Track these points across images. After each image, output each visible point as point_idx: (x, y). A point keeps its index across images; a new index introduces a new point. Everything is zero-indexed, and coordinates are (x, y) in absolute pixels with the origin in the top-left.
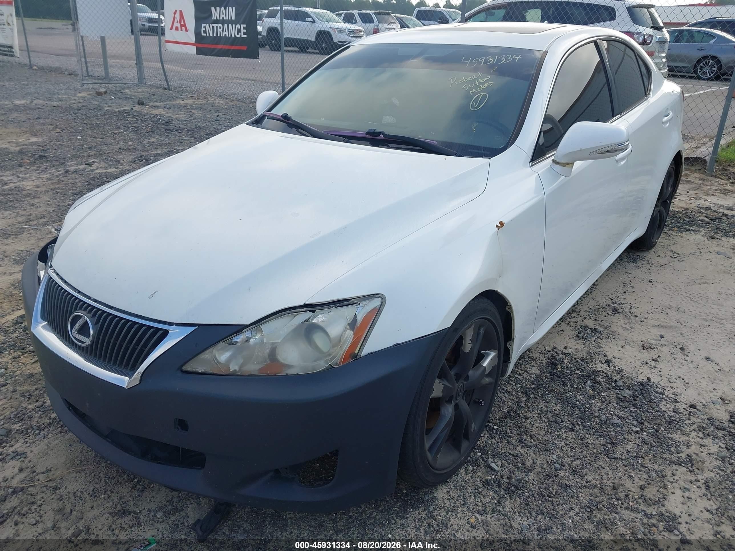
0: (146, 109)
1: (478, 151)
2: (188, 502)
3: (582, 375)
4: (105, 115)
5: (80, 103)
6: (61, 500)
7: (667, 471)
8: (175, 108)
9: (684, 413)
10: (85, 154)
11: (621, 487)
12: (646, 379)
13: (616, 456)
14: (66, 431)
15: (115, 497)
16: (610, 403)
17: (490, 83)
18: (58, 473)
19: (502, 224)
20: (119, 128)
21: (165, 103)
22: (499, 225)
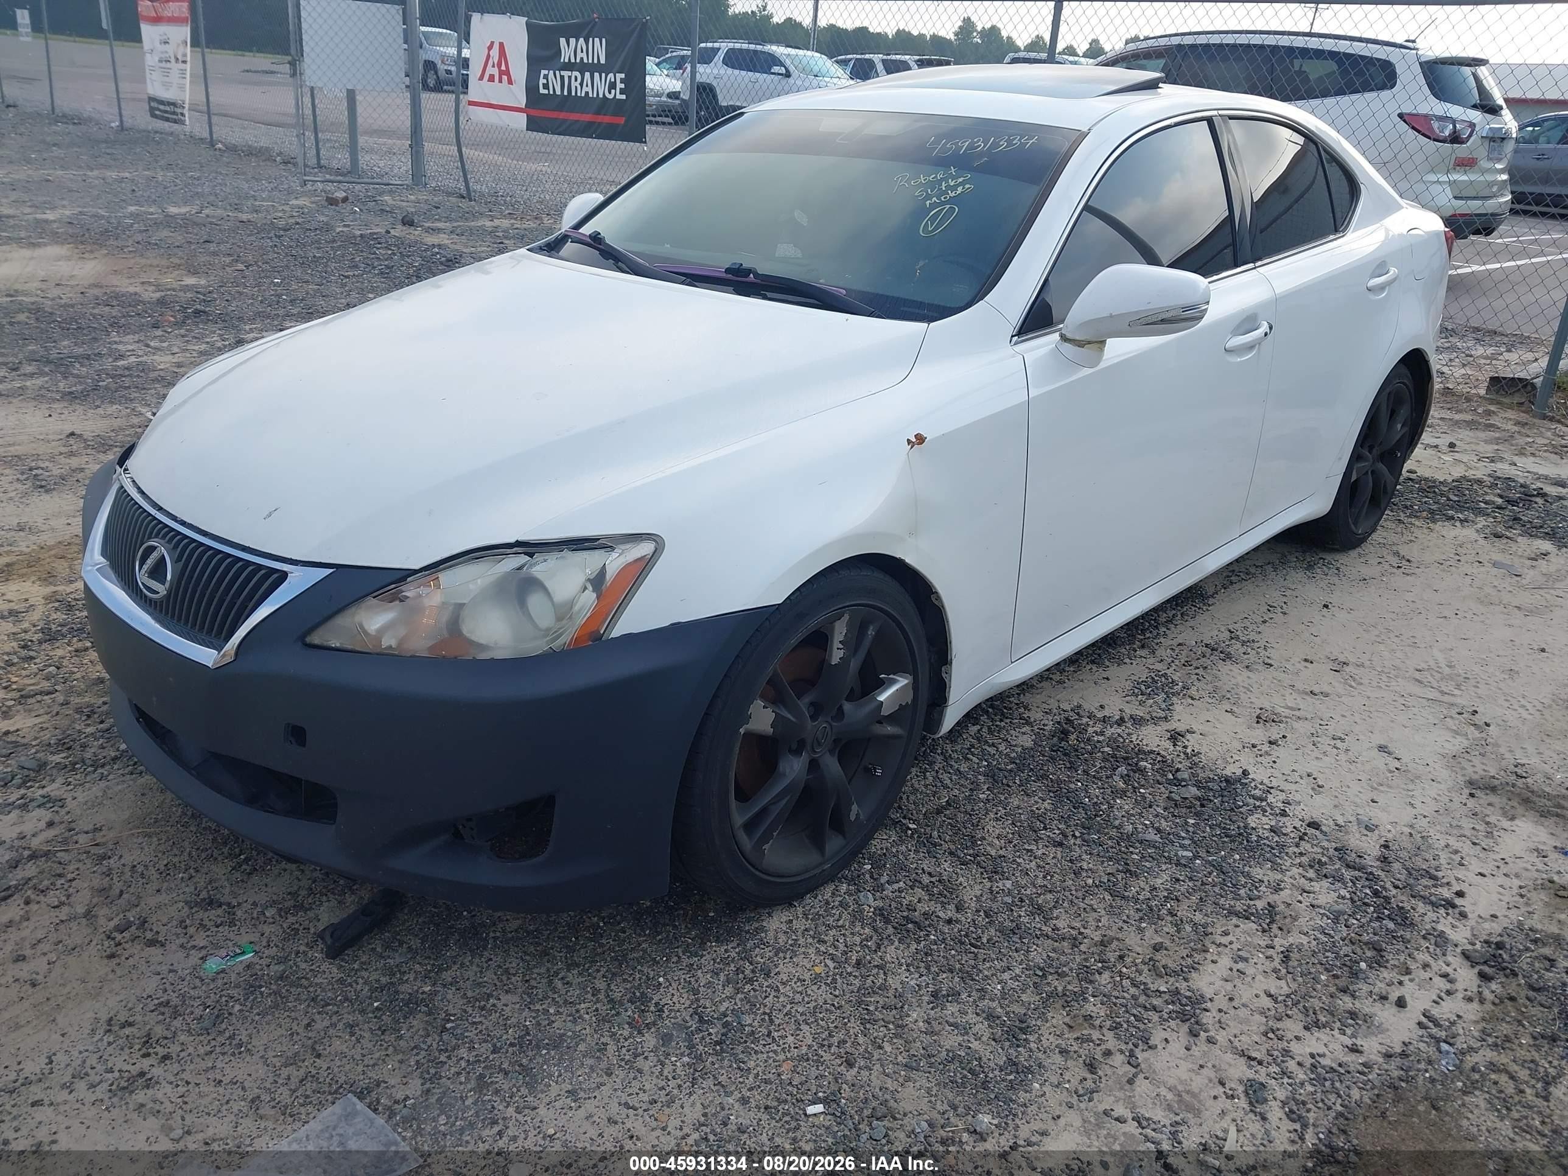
0: (417, 233)
1: (917, 311)
2: (324, 898)
3: (1114, 756)
4: (334, 241)
5: (293, 216)
6: (108, 875)
7: (1217, 926)
8: (471, 234)
9: (1292, 835)
10: (281, 312)
11: (1115, 943)
12: (1239, 772)
13: (1126, 894)
14: (141, 773)
15: (201, 880)
16: (1150, 807)
17: (967, 186)
18: (112, 835)
19: (920, 439)
20: (356, 267)
21: (455, 224)
22: (914, 440)
